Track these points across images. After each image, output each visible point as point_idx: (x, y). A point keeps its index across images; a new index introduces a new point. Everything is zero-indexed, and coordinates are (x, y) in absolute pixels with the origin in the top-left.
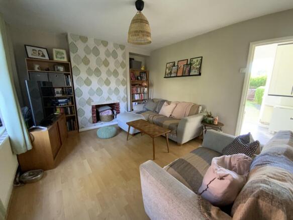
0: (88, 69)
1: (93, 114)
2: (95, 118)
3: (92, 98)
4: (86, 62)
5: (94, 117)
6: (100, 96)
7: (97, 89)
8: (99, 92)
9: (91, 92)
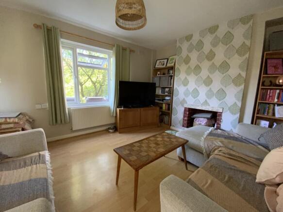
0: (188, 69)
1: (184, 117)
2: (186, 122)
3: (186, 99)
4: (187, 61)
5: (185, 120)
6: (194, 98)
7: (193, 90)
8: (196, 93)
9: (187, 93)
